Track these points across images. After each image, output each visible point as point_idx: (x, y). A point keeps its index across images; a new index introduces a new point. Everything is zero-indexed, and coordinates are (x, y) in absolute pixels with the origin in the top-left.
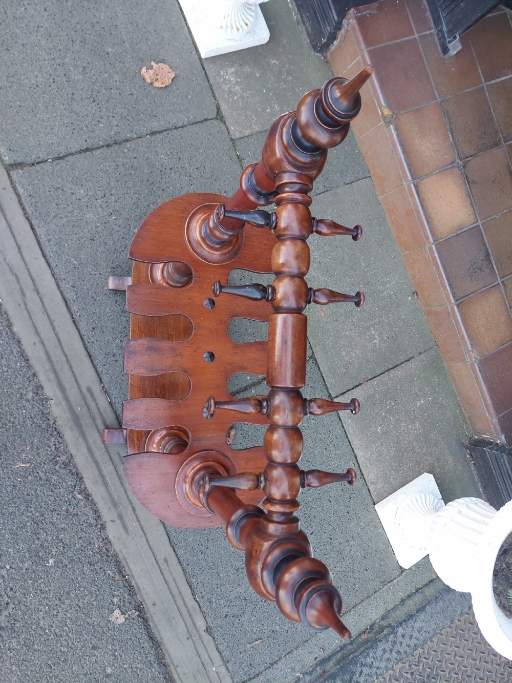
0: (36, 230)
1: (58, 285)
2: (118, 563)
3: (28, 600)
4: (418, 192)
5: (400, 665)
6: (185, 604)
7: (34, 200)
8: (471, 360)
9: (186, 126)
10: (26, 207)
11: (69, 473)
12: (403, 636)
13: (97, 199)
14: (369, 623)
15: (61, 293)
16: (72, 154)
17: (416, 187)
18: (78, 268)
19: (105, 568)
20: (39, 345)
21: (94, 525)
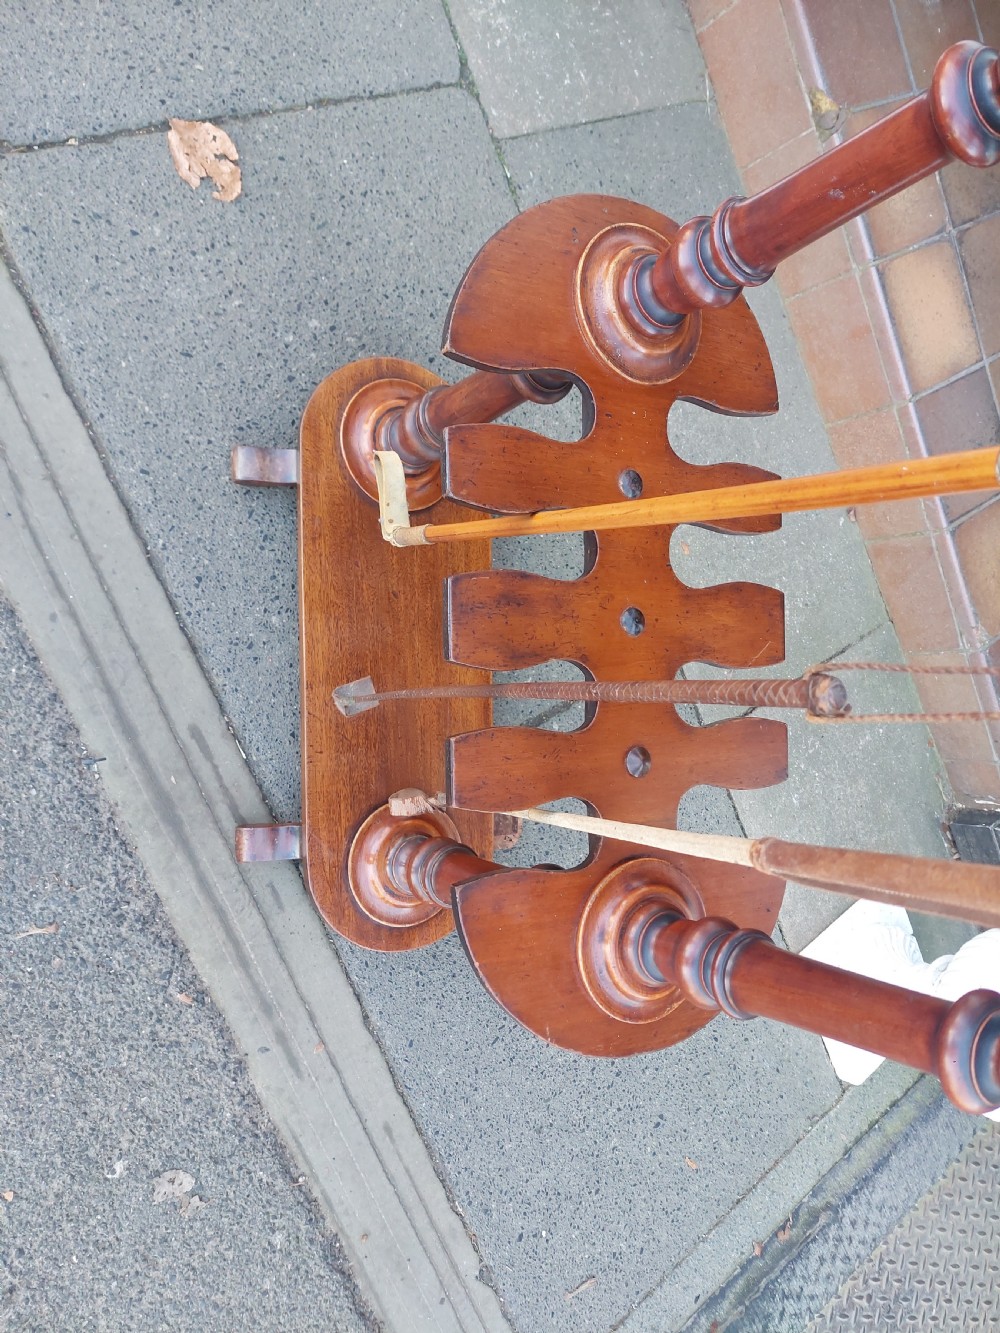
0: (46, 321)
1: (106, 466)
2: (279, 1150)
3: (66, 1273)
4: (883, 287)
5: (850, 1283)
6: (432, 1222)
7: (35, 242)
8: (972, 645)
9: (394, 94)
10: (17, 260)
11: (154, 943)
12: (853, 1223)
13: (194, 253)
14: (791, 1206)
15: (116, 486)
16: (130, 132)
17: (881, 275)
18: (155, 426)
19: (250, 1167)
20: (64, 621)
21: (219, 1065)
